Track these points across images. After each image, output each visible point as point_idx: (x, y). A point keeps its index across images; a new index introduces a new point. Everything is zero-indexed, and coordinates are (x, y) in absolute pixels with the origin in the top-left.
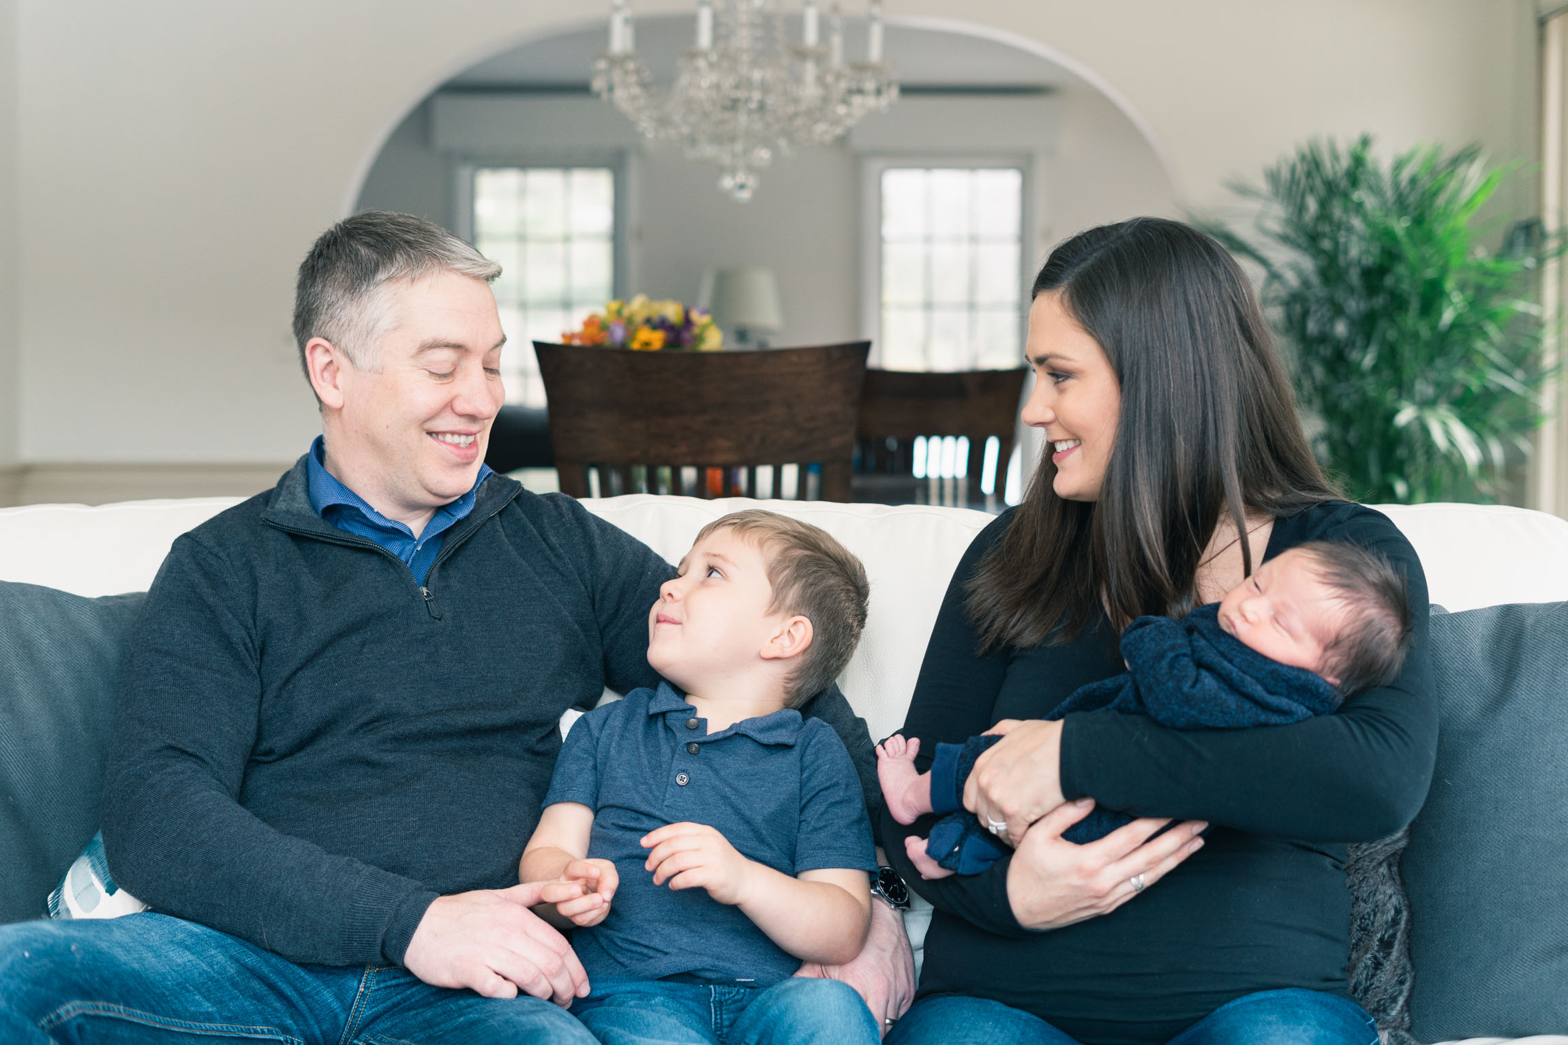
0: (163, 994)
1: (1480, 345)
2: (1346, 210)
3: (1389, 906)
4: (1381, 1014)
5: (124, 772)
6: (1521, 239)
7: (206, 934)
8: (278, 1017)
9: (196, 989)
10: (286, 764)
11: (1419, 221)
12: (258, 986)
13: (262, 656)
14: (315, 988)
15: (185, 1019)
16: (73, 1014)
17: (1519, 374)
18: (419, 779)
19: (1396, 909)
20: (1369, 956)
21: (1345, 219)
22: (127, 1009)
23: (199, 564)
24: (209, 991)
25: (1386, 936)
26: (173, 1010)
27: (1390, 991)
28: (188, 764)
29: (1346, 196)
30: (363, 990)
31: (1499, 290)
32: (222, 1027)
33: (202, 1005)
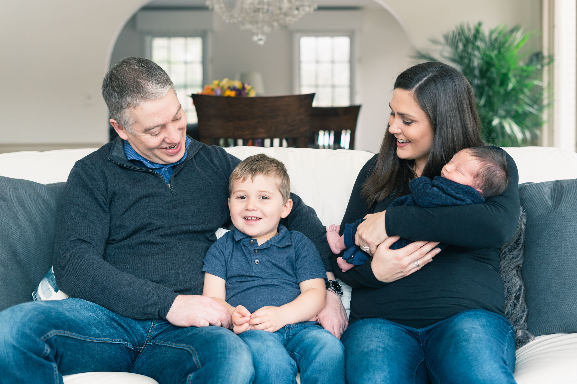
0: (82, 327)
1: (521, 96)
2: (473, 49)
3: (517, 284)
4: (517, 323)
5: (62, 248)
6: (535, 59)
7: (95, 305)
8: (122, 335)
9: (94, 325)
10: (121, 243)
11: (500, 52)
12: (115, 324)
13: (110, 205)
14: (135, 325)
15: (90, 336)
16: (53, 335)
17: (536, 107)
18: (171, 249)
19: (520, 285)
20: (511, 302)
21: (472, 52)
22: (71, 333)
23: (85, 172)
24: (98, 326)
25: (517, 295)
26: (86, 333)
27: (520, 315)
28: (85, 245)
29: (473, 43)
30: (153, 325)
31: (528, 77)
32: (103, 339)
33: (96, 331)
